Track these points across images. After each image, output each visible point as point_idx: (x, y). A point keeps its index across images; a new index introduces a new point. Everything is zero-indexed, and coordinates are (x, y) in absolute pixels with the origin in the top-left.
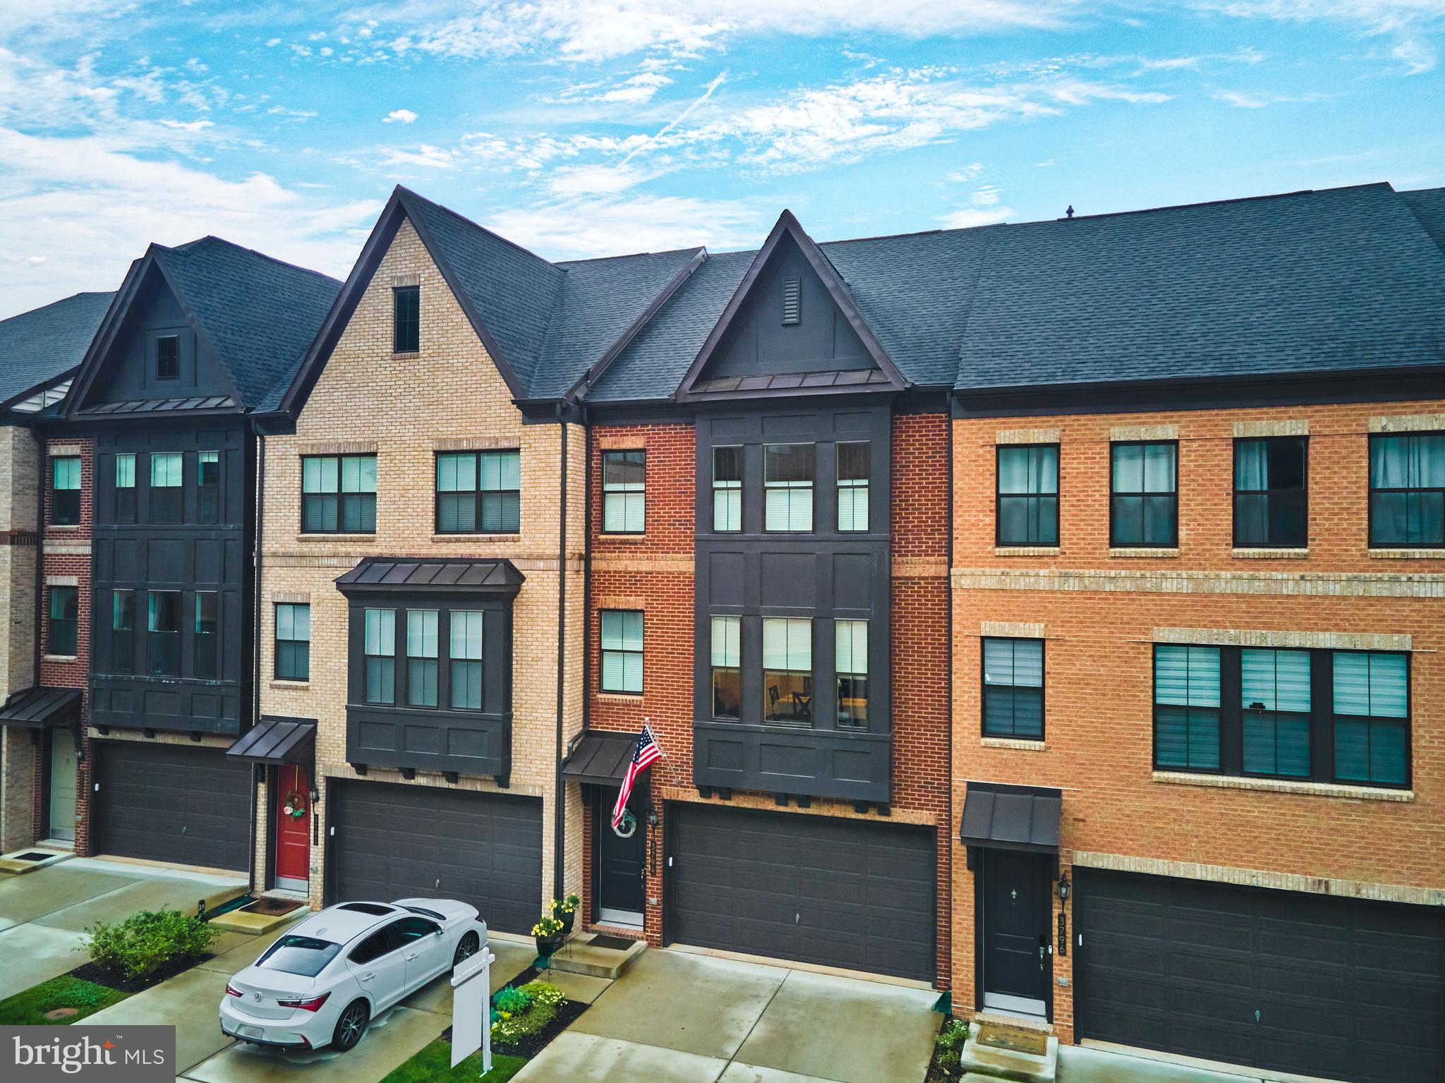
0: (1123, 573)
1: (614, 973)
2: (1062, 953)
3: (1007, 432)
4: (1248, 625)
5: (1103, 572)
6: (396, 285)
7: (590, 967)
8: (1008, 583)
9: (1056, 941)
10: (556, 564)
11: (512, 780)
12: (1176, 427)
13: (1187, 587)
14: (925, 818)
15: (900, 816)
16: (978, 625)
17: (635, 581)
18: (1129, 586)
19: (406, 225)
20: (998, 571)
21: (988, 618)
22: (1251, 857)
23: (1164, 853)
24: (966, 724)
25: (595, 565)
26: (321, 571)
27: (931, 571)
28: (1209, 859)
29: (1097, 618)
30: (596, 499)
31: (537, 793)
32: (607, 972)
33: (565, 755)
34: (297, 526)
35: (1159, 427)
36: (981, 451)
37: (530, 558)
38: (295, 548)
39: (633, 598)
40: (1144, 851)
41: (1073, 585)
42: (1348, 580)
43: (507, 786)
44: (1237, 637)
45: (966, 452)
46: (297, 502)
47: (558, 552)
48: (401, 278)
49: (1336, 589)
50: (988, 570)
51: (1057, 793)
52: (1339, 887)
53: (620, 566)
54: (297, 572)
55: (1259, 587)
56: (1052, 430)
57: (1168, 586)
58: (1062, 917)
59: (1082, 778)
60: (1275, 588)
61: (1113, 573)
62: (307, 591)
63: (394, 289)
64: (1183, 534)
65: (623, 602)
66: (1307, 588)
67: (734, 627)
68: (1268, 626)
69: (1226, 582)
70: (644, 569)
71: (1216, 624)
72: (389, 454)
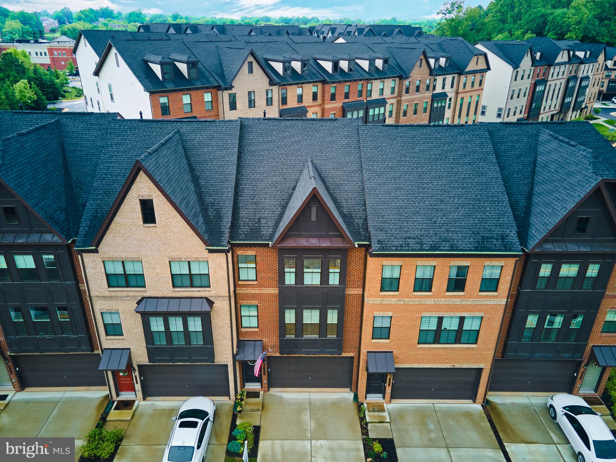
0: (416, 300)
1: (261, 409)
2: (389, 385)
3: (386, 262)
4: (447, 311)
5: (410, 299)
6: (141, 198)
7: (252, 409)
8: (383, 302)
9: (388, 383)
10: (227, 298)
11: (216, 360)
12: (436, 262)
13: (432, 303)
14: (351, 354)
15: (344, 355)
16: (373, 313)
17: (254, 296)
18: (417, 303)
19: (142, 173)
20: (381, 299)
21: (376, 311)
22: (438, 362)
23: (418, 362)
24: (368, 337)
25: (237, 292)
26: (122, 301)
27: (357, 292)
28: (428, 363)
29: (407, 311)
30: (236, 271)
31: (226, 363)
32: (258, 410)
33: (235, 353)
34: (106, 286)
35: (431, 262)
36: (378, 267)
37: (216, 296)
38: (107, 294)
39: (253, 301)
40: (413, 363)
41: (402, 303)
42: (473, 301)
43: (214, 362)
44: (443, 315)
45: (373, 267)
46: (105, 278)
47: (228, 295)
48: (143, 196)
49: (469, 303)
50: (377, 299)
51: (392, 352)
52: (457, 366)
53: (248, 292)
54: (110, 302)
55: (451, 303)
56: (400, 262)
57: (427, 303)
58: (390, 379)
59: (399, 348)
60: (455, 303)
61: (413, 300)
62: (117, 308)
63: (140, 200)
64: (433, 289)
65: (249, 302)
66: (463, 303)
67: (293, 312)
68: (451, 311)
69: (443, 301)
70: (257, 293)
71: (439, 311)
72: (148, 262)
